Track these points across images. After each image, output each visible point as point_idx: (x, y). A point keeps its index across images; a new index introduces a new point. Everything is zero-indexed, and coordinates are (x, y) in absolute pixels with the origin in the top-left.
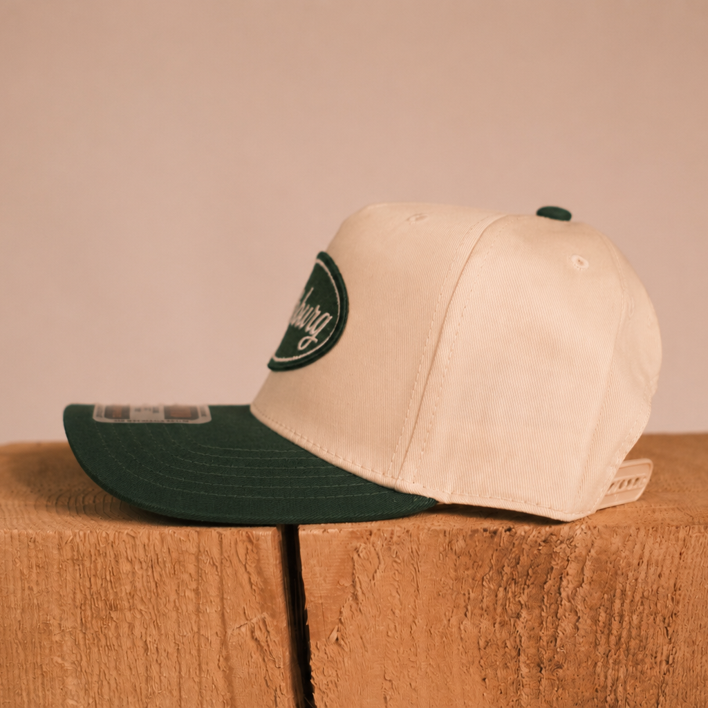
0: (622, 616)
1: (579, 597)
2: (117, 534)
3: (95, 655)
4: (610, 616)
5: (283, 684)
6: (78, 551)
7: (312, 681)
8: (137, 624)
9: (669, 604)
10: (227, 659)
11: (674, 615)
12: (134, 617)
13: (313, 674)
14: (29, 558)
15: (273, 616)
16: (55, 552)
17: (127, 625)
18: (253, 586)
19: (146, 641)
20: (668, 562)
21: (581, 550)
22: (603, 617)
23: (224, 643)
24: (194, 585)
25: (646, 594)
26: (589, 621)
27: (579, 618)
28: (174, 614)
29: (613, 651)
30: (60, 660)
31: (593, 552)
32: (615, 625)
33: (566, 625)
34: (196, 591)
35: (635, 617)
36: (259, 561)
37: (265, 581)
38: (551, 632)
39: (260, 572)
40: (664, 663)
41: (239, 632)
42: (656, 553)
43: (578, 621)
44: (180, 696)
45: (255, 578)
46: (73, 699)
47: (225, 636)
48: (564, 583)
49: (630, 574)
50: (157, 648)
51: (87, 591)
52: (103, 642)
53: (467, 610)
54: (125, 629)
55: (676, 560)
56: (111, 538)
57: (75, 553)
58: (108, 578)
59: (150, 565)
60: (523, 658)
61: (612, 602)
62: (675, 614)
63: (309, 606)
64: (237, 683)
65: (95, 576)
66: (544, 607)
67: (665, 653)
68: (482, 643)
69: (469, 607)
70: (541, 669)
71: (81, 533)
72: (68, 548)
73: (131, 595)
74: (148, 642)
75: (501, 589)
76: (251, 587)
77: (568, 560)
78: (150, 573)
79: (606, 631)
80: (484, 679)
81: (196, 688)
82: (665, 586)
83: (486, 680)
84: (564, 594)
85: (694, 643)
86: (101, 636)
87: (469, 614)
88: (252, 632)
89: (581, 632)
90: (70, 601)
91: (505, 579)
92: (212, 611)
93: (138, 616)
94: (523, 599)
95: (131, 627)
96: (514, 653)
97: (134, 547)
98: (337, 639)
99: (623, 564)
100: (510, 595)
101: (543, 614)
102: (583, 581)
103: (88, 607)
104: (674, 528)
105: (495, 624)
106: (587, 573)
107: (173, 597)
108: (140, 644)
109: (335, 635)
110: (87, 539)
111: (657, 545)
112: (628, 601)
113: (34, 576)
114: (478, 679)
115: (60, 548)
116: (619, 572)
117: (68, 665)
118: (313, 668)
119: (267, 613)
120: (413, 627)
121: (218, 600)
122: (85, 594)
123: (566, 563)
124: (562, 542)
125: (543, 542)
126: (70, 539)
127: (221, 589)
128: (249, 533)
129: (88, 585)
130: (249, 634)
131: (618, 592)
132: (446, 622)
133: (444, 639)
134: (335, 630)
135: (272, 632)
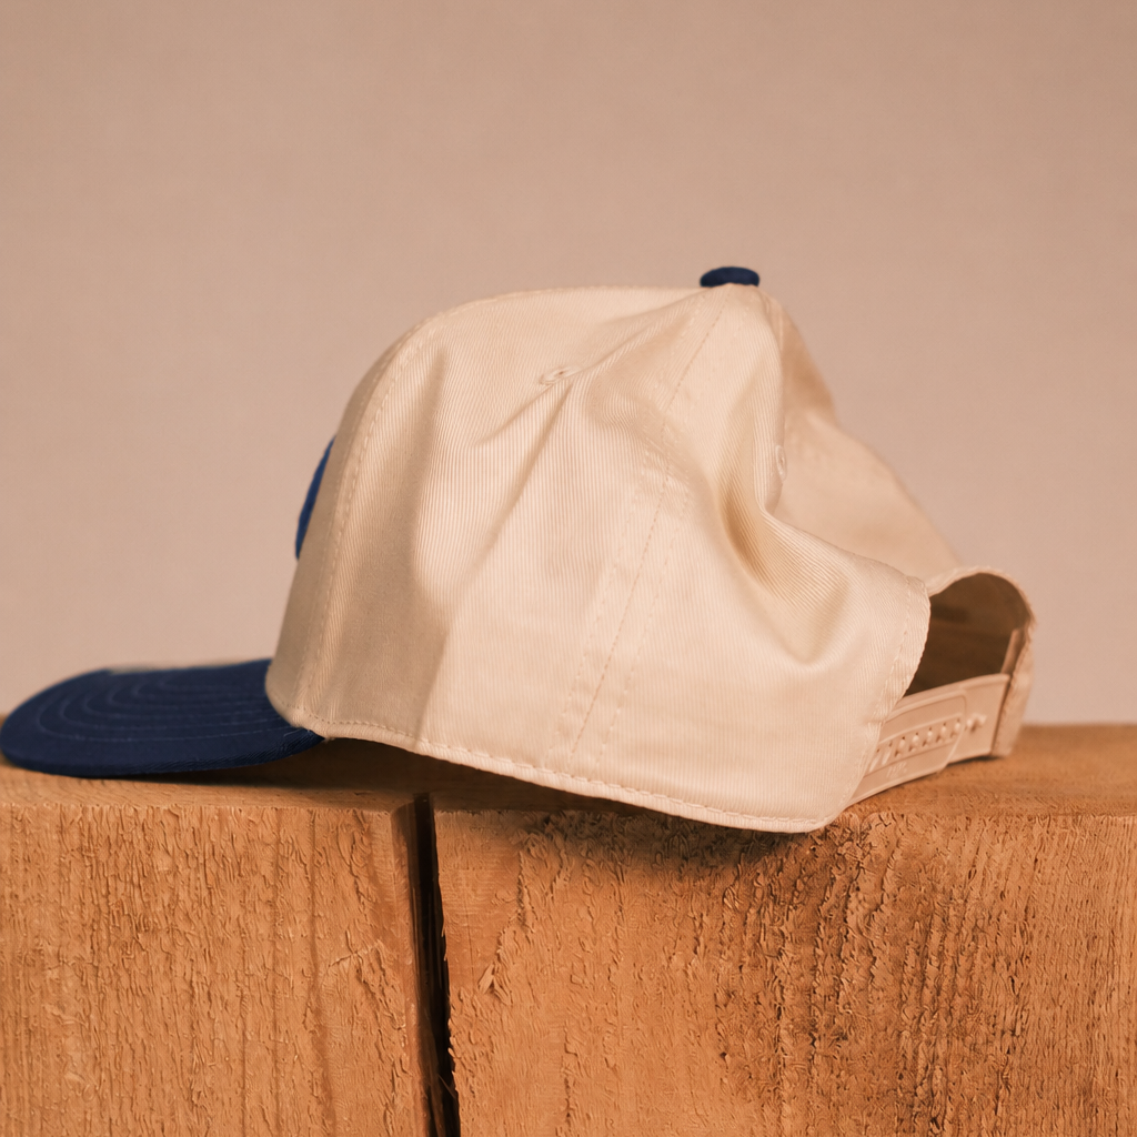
0: (940, 954)
1: (875, 928)
2: (151, 811)
3: (112, 1004)
4: (923, 956)
5: (406, 1058)
6: (91, 837)
7: (450, 1050)
8: (179, 954)
9: (1017, 940)
10: (318, 1013)
11: (1024, 957)
12: (174, 944)
13: (452, 1040)
14: (12, 844)
15: (393, 946)
17: (164, 955)
18: (362, 899)
19: (191, 982)
20: (1015, 873)
21: (880, 850)
22: (911, 960)
23: (313, 988)
24: (268, 894)
25: (980, 923)
26: (890, 965)
27: (875, 959)
28: (236, 942)
29: (927, 1014)
30: (56, 1012)
31: (898, 856)
32: (931, 969)
33: (854, 974)
34: (271, 904)
35: (962, 959)
36: (370, 857)
37: (382, 893)
38: (830, 981)
39: (373, 878)
40: (1008, 1035)
41: (337, 971)
42: (997, 860)
43: (873, 963)
44: (244, 1071)
45: (364, 885)
46: (76, 1073)
47: (315, 975)
48: (852, 905)
49: (956, 893)
50: (209, 993)
51: (102, 901)
52: (125, 982)
53: (699, 943)
54: (157, 959)
55: (1029, 870)
56: (142, 818)
58: (135, 880)
59: (201, 861)
60: (784, 1020)
61: (927, 933)
62: (1027, 958)
63: (448, 930)
64: (333, 1053)
65: (117, 877)
66: (820, 942)
67: (1010, 1018)
68: (721, 997)
69: (701, 939)
70: (814, 1040)
71: (97, 809)
72: (75, 831)
73: (171, 909)
74: (194, 985)
75: (752, 911)
76: (359, 898)
77: (858, 867)
78: (201, 875)
80: (723, 1055)
81: (269, 1058)
82: (1012, 910)
83: (727, 1057)
84: (851, 920)
85: (1055, 1002)
86: (122, 973)
87: (700, 949)
88: (359, 971)
89: (878, 982)
90: (76, 917)
91: (759, 894)
92: (296, 930)
93: (181, 942)
94: (788, 927)
95: (169, 957)
96: (772, 1014)
97: (177, 831)
98: (492, 985)
99: (944, 876)
100: (767, 921)
101: (819, 951)
102: (882, 903)
103: (103, 927)
104: (1025, 819)
105: (741, 967)
106: (889, 886)
107: (236, 911)
108: (181, 986)
109: (488, 979)
110: (104, 819)
111: (999, 846)
112: (951, 936)
113: (20, 875)
114: (713, 1054)
115: (61, 831)
116: (939, 887)
117: (69, 1020)
118: (454, 1031)
119: (384, 941)
120: (613, 969)
121: (305, 919)
122: (98, 905)
123: (855, 872)
124: (850, 840)
125: (818, 837)
126: (77, 819)
127: (312, 901)
128: (359, 813)
129: (104, 892)
130: (353, 974)
131: (937, 920)
132: (665, 963)
133: (661, 989)
134: (489, 972)
135: (389, 972)
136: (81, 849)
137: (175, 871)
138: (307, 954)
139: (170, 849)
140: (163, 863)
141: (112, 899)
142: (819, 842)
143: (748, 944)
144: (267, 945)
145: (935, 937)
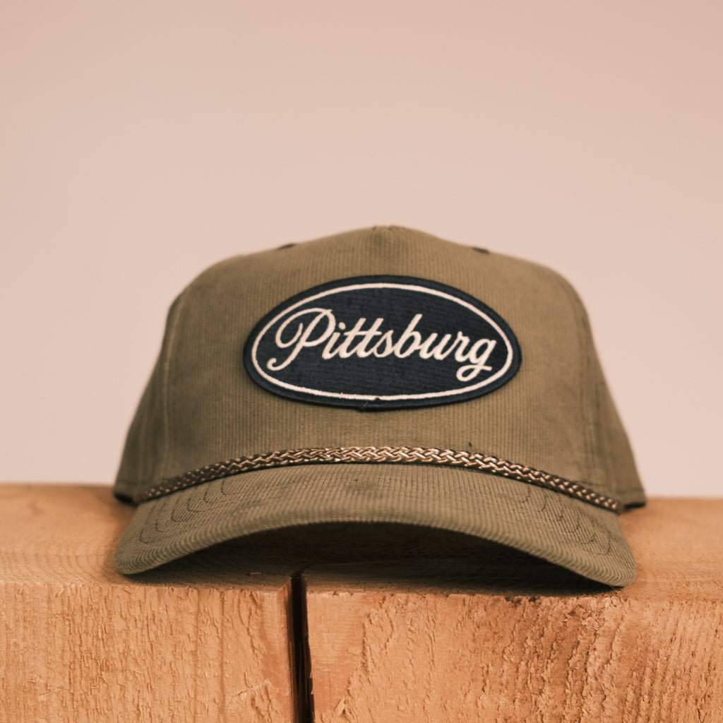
0: (651, 695)
1: (606, 676)
2: (111, 588)
4: (639, 696)
8: (130, 686)
9: (703, 684)
11: (707, 696)
12: (126, 678)
14: (16, 610)
15: (276, 684)
16: (45, 604)
17: (119, 687)
18: (256, 652)
19: (138, 705)
20: (702, 639)
21: (610, 624)
22: (631, 696)
23: (222, 711)
24: (192, 647)
25: (678, 673)
26: (616, 701)
27: (605, 696)
28: (169, 679)
31: (622, 627)
32: (644, 705)
33: (591, 705)
34: (194, 653)
35: (665, 697)
36: (262, 623)
37: (269, 646)
38: (575, 711)
39: (263, 637)
41: (238, 699)
42: (690, 629)
43: (604, 699)
45: (257, 642)
47: (223, 702)
48: (591, 660)
49: (661, 652)
50: (150, 713)
51: (77, 649)
53: (486, 684)
54: (116, 692)
55: (712, 638)
56: (105, 593)
57: (66, 608)
58: (100, 636)
59: (145, 623)
61: (641, 680)
62: (709, 696)
63: (315, 675)
66: (568, 684)
68: (500, 720)
69: (488, 681)
71: (73, 586)
72: (58, 603)
73: (125, 655)
74: (141, 709)
75: (523, 663)
76: (254, 651)
77: (595, 634)
78: (145, 633)
79: (634, 712)
82: (700, 665)
84: (590, 670)
86: (90, 698)
87: (487, 689)
88: (253, 700)
89: (608, 712)
90: (58, 659)
91: (527, 652)
92: (210, 673)
93: (131, 678)
94: (546, 674)
95: (123, 688)
97: (129, 603)
98: (344, 711)
99: (654, 641)
100: (532, 670)
101: (567, 691)
102: (611, 658)
103: (77, 667)
105: (514, 701)
106: (616, 648)
107: (169, 658)
108: (131, 707)
109: (342, 706)
110: (79, 593)
111: (692, 621)
112: (658, 682)
113: (21, 630)
115: (49, 601)
116: (650, 649)
119: (270, 680)
120: (427, 701)
121: (217, 664)
122: (74, 652)
123: (593, 638)
124: (590, 615)
125: (569, 614)
126: (60, 593)
127: (221, 652)
128: (253, 593)
129: (79, 643)
130: (249, 702)
131: (648, 670)
132: (462, 698)
133: (460, 715)
134: (342, 702)
135: (274, 701)
136: (63, 613)
137: (127, 631)
138: (218, 689)
139: (123, 614)
140: (118, 624)
141: (84, 648)
142: (569, 616)
143: (520, 686)
144: (190, 683)
145: (647, 682)
